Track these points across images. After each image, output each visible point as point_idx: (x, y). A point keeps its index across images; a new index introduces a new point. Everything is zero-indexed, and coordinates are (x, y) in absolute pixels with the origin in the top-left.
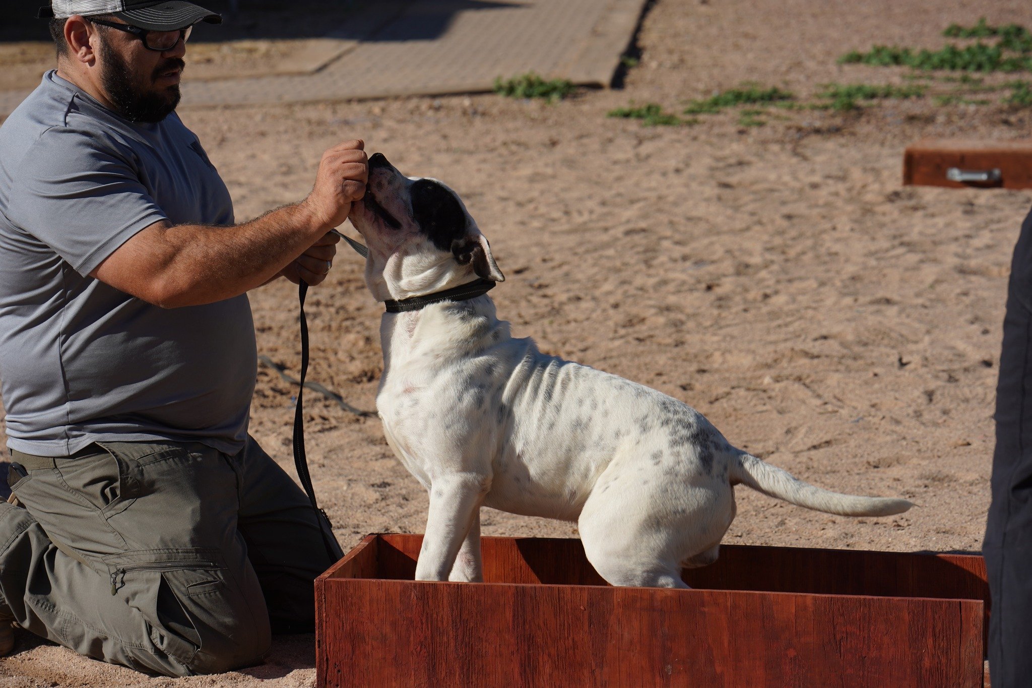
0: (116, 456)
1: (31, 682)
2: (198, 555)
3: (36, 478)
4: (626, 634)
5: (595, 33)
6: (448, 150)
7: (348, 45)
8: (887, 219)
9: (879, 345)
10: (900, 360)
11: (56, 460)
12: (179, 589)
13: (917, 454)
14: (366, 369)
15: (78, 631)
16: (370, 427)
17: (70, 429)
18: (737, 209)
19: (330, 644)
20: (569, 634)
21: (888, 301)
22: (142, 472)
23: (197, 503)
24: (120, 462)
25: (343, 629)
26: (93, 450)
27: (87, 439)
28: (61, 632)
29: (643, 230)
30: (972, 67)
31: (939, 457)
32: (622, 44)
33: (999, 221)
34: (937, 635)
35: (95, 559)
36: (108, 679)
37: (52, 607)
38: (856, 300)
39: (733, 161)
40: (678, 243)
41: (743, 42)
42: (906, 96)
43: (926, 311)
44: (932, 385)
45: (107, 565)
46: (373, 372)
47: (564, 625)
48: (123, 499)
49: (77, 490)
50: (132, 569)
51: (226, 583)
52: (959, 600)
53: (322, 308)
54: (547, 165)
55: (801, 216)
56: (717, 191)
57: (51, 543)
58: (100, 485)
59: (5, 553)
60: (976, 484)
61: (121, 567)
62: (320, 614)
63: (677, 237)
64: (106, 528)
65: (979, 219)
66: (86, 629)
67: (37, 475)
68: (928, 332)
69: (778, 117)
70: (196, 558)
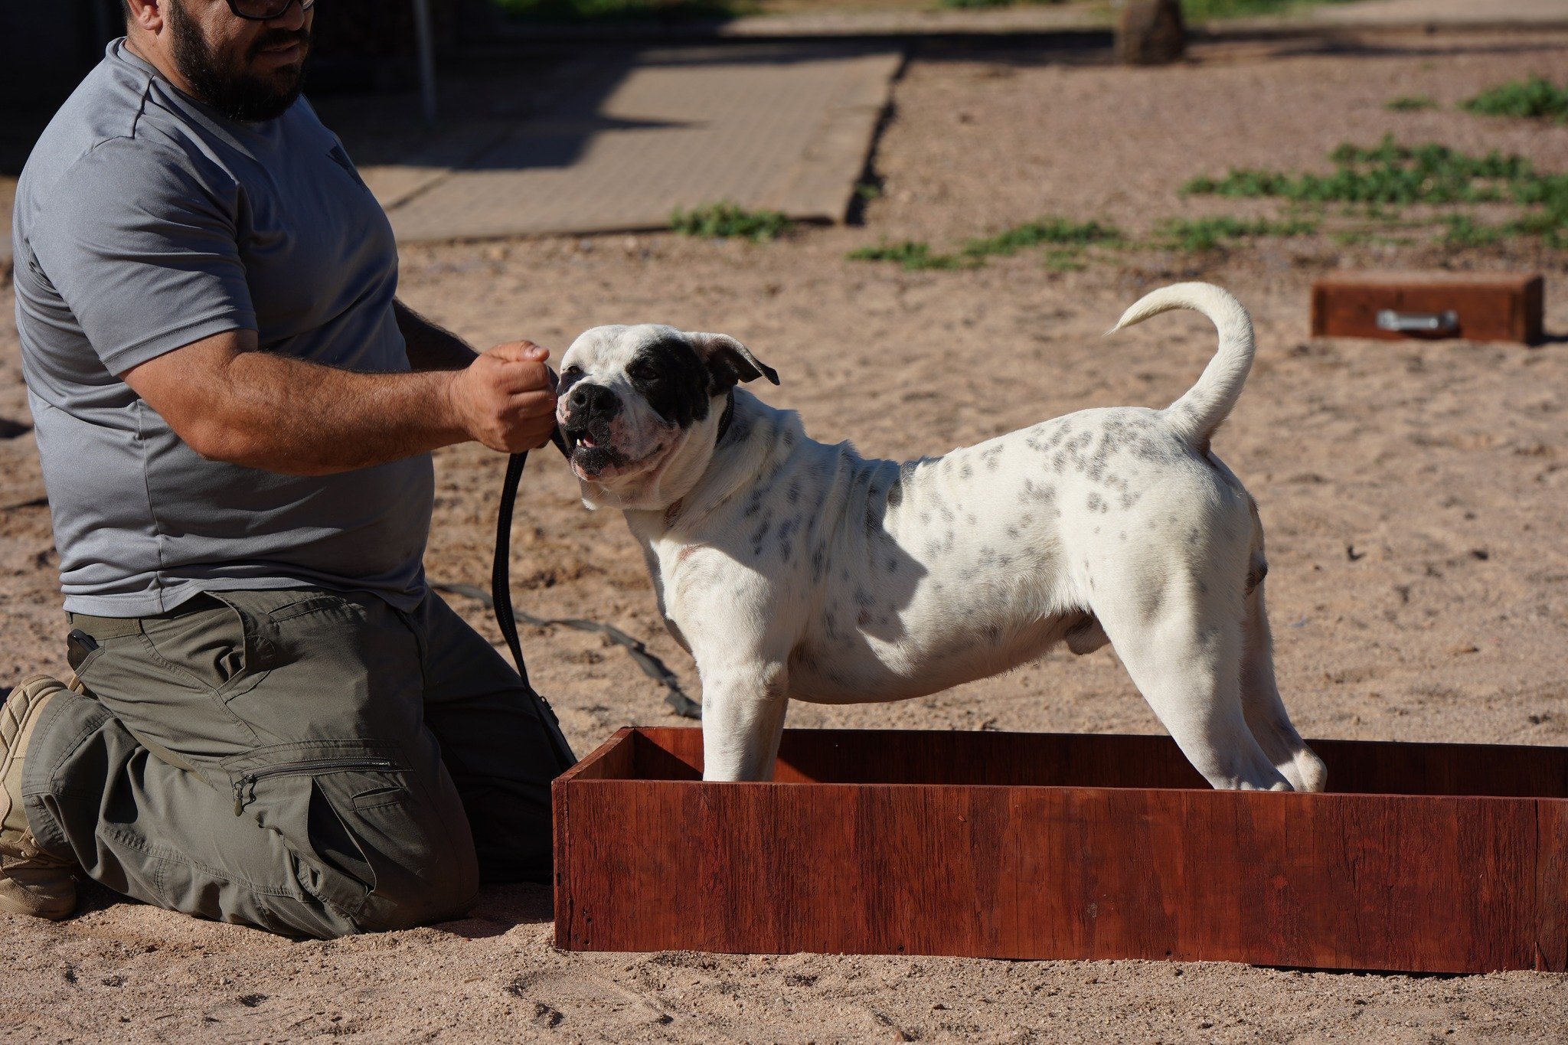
0: (237, 608)
1: (116, 946)
2: (368, 750)
3: (112, 651)
4: (1028, 858)
5: (808, 156)
6: (615, 300)
7: (433, 175)
8: (1294, 380)
9: (1312, 535)
10: (1350, 550)
11: (143, 622)
12: (340, 802)
13: (1399, 664)
14: (543, 569)
15: (181, 875)
16: (562, 640)
17: (163, 576)
18: (1068, 367)
19: (576, 879)
20: (941, 858)
21: (1317, 479)
22: (277, 630)
23: (363, 675)
24: (244, 616)
25: (595, 856)
26: (201, 603)
27: (190, 589)
28: (154, 880)
29: (931, 395)
30: (1382, 197)
31: (1433, 667)
32: (854, 169)
33: (1463, 380)
34: (1502, 852)
35: (208, 765)
36: (230, 945)
37: (139, 841)
38: (1269, 478)
39: (1048, 310)
40: (985, 411)
41: (1033, 169)
42: (1290, 233)
43: (1375, 491)
44: (1405, 580)
45: (228, 772)
46: (553, 573)
47: (933, 845)
48: (250, 671)
49: (178, 663)
50: (266, 775)
51: (410, 792)
52: (1534, 798)
53: (461, 494)
54: (768, 316)
55: (1165, 377)
56: (1032, 345)
57: (139, 745)
58: (214, 653)
59: (66, 764)
60: (1496, 701)
61: (250, 774)
62: (560, 834)
63: (983, 404)
64: (224, 717)
65: (1436, 378)
66: (194, 871)
67: (113, 647)
68: (1384, 518)
69: (1103, 259)
70: (365, 754)
